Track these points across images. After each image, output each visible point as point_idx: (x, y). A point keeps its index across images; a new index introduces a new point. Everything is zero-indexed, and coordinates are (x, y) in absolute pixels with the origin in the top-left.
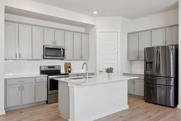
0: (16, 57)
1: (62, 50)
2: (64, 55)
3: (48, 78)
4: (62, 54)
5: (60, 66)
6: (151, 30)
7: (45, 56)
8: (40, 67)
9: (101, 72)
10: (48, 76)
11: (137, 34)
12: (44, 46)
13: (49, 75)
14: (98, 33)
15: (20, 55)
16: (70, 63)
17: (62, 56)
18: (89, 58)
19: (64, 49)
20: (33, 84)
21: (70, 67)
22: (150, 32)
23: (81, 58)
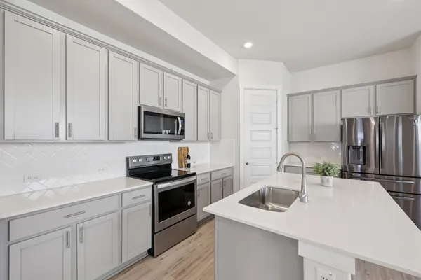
0: (57, 135)
1: (179, 118)
2: (182, 132)
3: (155, 189)
4: (180, 129)
5: (170, 155)
6: (341, 89)
7: (144, 132)
8: (128, 158)
9: (247, 164)
10: (155, 186)
11: (310, 96)
12: (139, 108)
13: (156, 183)
14: (242, 91)
15: (69, 128)
16: (188, 148)
17: (179, 133)
18: (220, 138)
19: (182, 119)
20: (115, 216)
21: (188, 157)
22: (338, 92)
23: (210, 138)
